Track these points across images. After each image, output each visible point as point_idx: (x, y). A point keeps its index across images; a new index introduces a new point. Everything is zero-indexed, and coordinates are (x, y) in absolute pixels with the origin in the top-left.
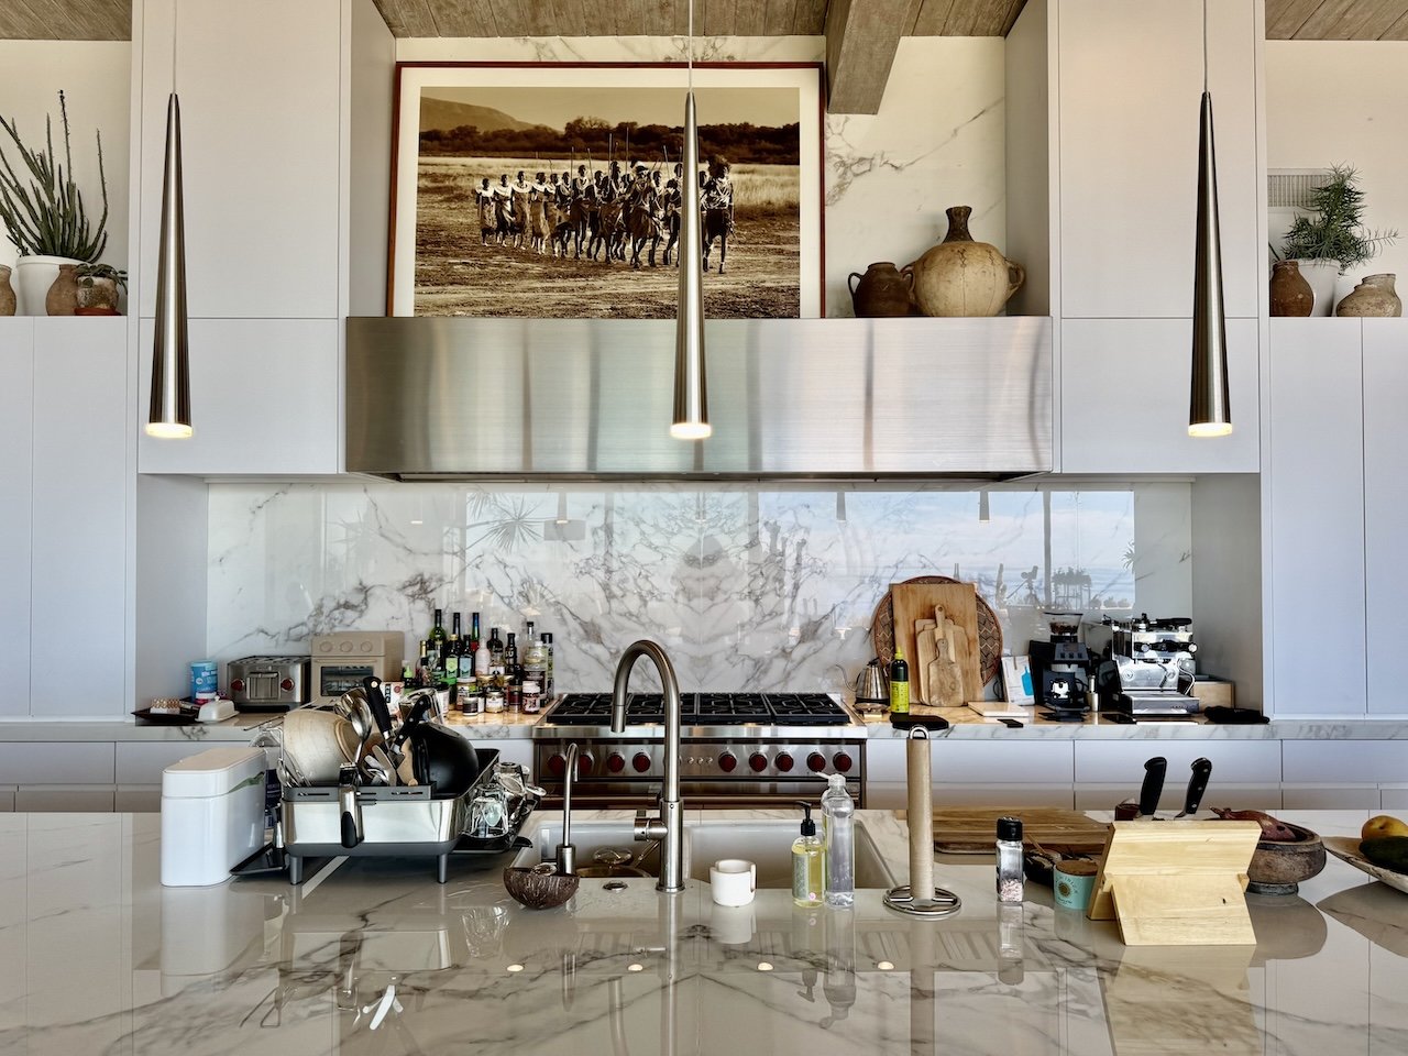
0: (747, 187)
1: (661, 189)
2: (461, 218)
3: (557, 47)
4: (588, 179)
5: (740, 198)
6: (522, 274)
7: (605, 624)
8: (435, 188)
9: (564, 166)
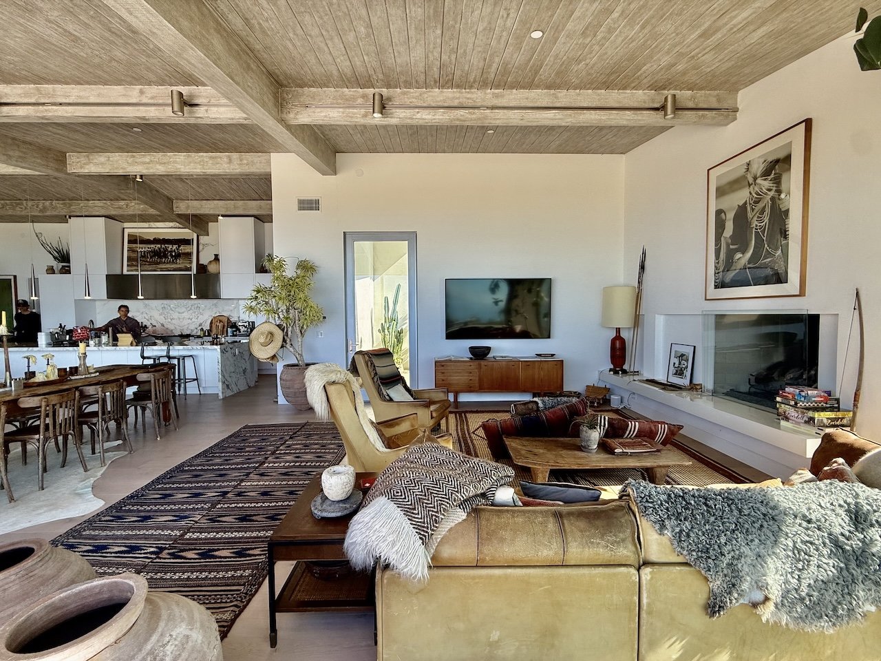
0: (184, 249)
1: (169, 250)
2: (134, 255)
3: (153, 224)
4: (156, 248)
5: (183, 251)
6: (145, 264)
7: (165, 324)
8: (130, 250)
9: (152, 246)
